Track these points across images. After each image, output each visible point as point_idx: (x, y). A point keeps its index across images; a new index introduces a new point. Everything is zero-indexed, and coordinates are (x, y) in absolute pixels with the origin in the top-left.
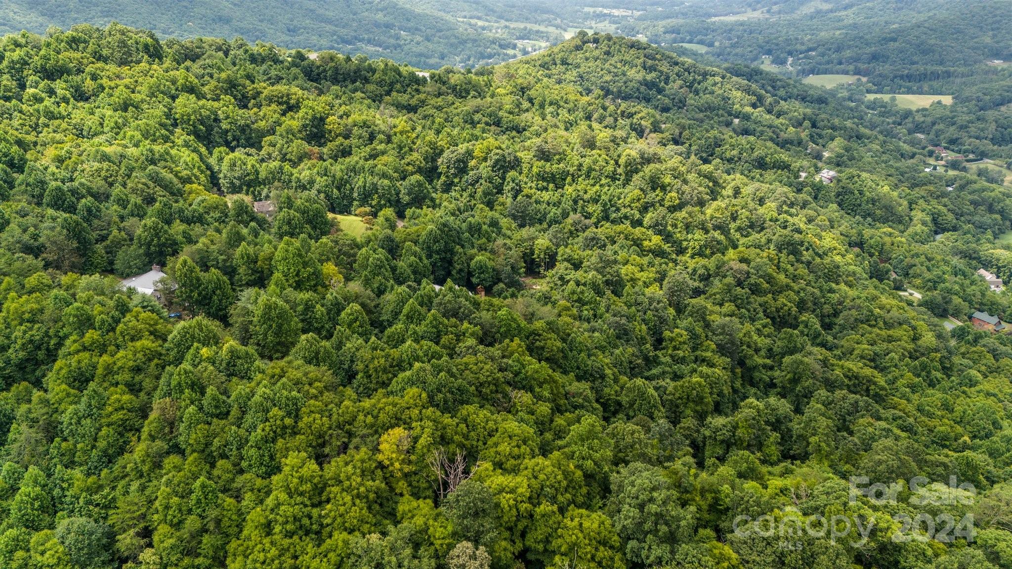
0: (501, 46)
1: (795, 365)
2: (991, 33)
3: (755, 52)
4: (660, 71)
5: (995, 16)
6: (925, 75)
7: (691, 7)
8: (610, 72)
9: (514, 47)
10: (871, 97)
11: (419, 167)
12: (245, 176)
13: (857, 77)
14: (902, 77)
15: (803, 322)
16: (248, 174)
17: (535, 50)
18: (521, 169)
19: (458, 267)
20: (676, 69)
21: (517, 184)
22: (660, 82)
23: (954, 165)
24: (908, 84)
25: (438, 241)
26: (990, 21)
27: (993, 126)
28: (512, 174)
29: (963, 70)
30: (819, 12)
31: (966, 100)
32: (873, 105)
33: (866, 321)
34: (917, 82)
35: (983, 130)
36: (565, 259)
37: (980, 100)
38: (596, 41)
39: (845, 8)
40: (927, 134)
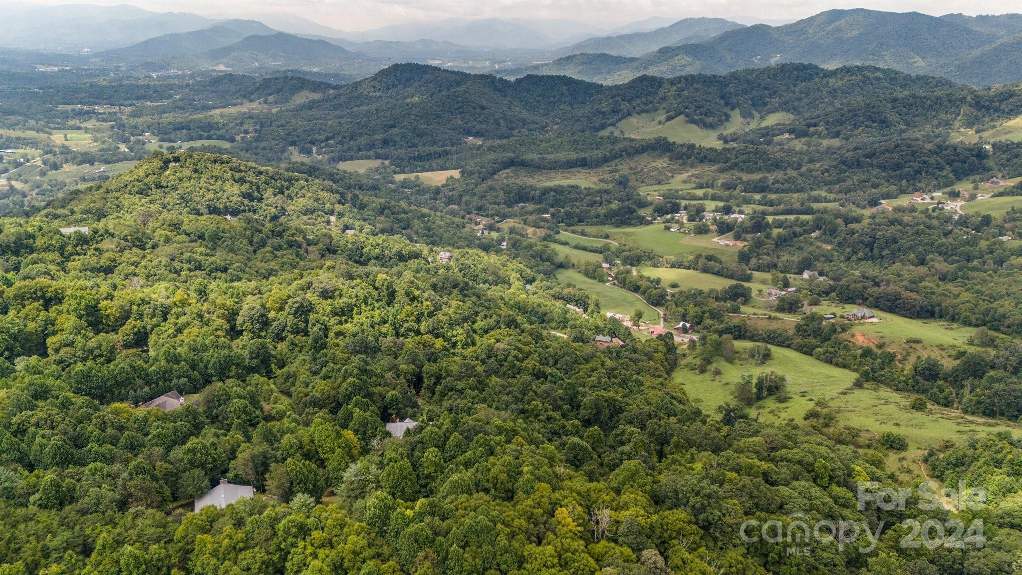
2: (459, 116)
3: (281, 145)
4: (249, 182)
5: (458, 102)
6: (430, 154)
7: (183, 99)
8: (209, 190)
10: (399, 177)
11: (227, 330)
13: (380, 161)
14: (415, 158)
20: (263, 178)
22: (254, 192)
23: (491, 228)
24: (421, 164)
26: (456, 106)
27: (502, 193)
29: (454, 148)
30: (313, 101)
31: (471, 174)
32: (405, 184)
33: (576, 362)
34: (426, 161)
35: (496, 197)
36: (432, 375)
37: (480, 173)
38: (177, 160)
39: (335, 98)
40: (459, 204)
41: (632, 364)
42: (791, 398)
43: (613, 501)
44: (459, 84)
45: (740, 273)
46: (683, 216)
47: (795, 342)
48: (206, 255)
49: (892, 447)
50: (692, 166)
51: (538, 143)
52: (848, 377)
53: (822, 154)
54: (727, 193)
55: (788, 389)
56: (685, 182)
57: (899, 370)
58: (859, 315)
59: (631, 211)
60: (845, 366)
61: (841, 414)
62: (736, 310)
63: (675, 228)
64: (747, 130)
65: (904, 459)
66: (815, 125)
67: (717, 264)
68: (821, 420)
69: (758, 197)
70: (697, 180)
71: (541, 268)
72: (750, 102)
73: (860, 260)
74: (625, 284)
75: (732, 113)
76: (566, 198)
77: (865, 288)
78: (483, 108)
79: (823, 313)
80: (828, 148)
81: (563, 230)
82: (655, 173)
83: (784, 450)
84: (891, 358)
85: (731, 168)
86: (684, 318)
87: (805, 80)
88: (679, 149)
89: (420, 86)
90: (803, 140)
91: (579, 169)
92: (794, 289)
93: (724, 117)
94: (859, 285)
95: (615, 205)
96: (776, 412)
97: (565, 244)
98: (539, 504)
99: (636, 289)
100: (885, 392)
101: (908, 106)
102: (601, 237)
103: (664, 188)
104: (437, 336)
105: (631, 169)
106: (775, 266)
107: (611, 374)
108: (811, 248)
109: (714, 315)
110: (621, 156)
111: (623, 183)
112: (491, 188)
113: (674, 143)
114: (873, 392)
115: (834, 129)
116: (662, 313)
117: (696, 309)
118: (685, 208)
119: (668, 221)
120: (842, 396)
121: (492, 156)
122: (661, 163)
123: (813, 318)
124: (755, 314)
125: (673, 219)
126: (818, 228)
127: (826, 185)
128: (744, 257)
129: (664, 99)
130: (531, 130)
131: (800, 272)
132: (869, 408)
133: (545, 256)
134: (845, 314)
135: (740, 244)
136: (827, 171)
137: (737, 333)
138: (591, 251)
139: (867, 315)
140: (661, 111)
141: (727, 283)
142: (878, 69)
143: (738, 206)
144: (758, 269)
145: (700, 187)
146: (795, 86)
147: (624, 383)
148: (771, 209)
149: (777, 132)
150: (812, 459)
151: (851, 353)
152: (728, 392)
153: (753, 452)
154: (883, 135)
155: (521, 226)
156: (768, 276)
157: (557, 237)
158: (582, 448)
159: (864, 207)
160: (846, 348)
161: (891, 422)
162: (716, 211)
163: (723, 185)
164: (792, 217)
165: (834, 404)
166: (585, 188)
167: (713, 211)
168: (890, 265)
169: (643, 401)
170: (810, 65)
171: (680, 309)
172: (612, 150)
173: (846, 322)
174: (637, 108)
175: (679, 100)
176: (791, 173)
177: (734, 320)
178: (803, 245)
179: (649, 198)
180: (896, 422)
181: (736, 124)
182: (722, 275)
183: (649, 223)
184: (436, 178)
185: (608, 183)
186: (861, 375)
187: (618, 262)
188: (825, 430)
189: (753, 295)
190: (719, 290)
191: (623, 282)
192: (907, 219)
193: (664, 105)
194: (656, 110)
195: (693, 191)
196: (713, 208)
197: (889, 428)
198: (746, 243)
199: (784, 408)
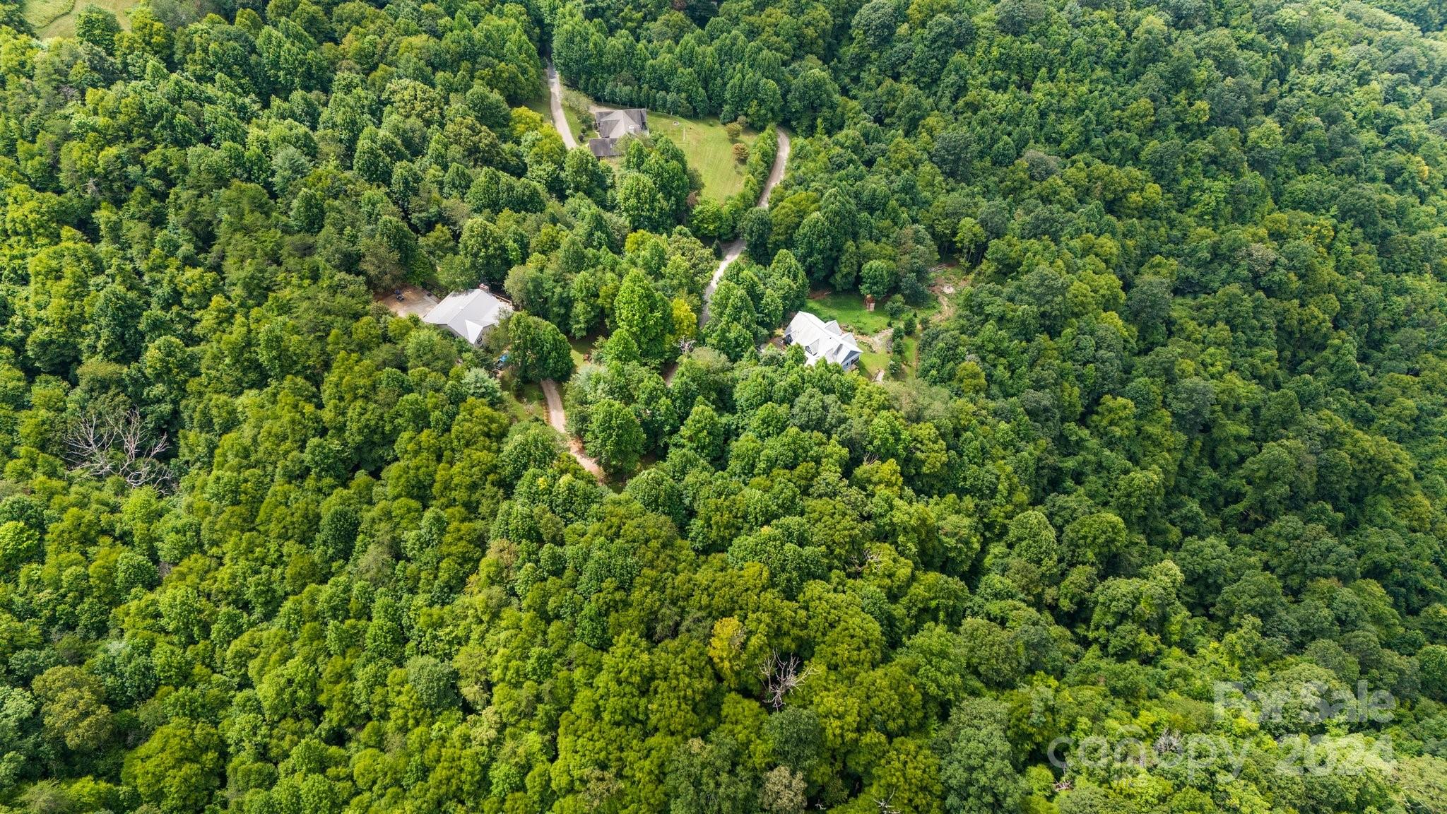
1: (1275, 464)
12: (585, 60)
16: (589, 56)
18: (974, 49)
19: (845, 270)
21: (961, 78)
25: (824, 237)
28: (958, 57)
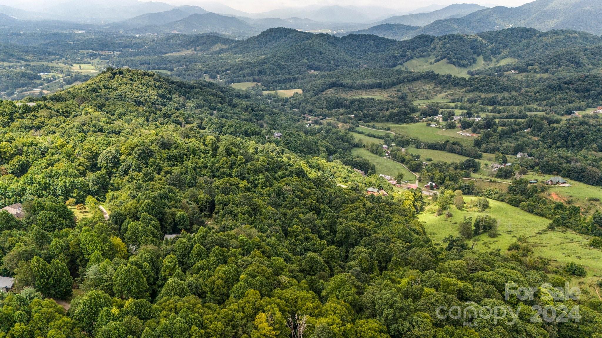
0: (30, 78)
2: (306, 58)
3: (199, 73)
5: (305, 50)
6: (286, 80)
7: (149, 48)
8: (137, 91)
9: (39, 78)
10: (265, 93)
11: (87, 166)
13: (256, 83)
14: (276, 82)
15: (322, 209)
17: (55, 79)
18: (156, 156)
19: (169, 221)
20: (174, 86)
22: (167, 94)
23: (316, 123)
24: (280, 85)
25: (155, 208)
26: (304, 52)
27: (325, 102)
28: (151, 160)
29: (300, 76)
30: (222, 50)
31: (309, 91)
32: (269, 97)
33: (344, 202)
34: (283, 83)
35: (321, 104)
36: (221, 203)
37: (314, 90)
38: (121, 73)
39: (235, 48)
40: (299, 109)
41: (387, 206)
42: (500, 235)
43: (316, 308)
44: (308, 39)
45: (474, 153)
46: (440, 118)
47: (507, 197)
48: (108, 123)
49: (574, 274)
50: (449, 89)
51: (352, 73)
52: (544, 222)
53: (536, 82)
54: (470, 105)
55: (499, 229)
56: (444, 98)
57: (582, 219)
58: (555, 181)
59: (406, 114)
60: (542, 215)
61: (536, 248)
62: (468, 176)
63: (433, 125)
64: (487, 68)
65: (582, 283)
66: (532, 65)
67: (459, 147)
68: (521, 251)
69: (490, 108)
70: (451, 97)
71: (341, 146)
72: (490, 51)
73: (558, 147)
74: (396, 158)
75: (478, 58)
76: (365, 105)
77: (560, 164)
78: (321, 53)
79: (529, 179)
80: (540, 78)
81: (361, 125)
82: (425, 92)
83: (481, 272)
84: (577, 210)
85: (475, 90)
86: (432, 179)
87: (527, 38)
88: (441, 78)
89: (285, 41)
90: (524, 74)
91: (377, 89)
92: (509, 164)
93: (472, 60)
94: (556, 162)
95: (396, 110)
96: (488, 244)
97: (362, 133)
98: (243, 308)
99: (402, 161)
100: (571, 234)
101: (595, 54)
102: (385, 129)
103: (430, 101)
104: (243, 179)
105: (409, 89)
106: (498, 149)
107: (368, 212)
108: (524, 139)
109: (453, 179)
110: (404, 82)
111: (403, 97)
112: (319, 99)
113: (438, 74)
114: (562, 234)
115: (544, 67)
116: (418, 176)
117: (440, 174)
118: (442, 113)
119: (429, 120)
120: (538, 235)
121: (322, 81)
122: (429, 86)
123: (521, 182)
124: (480, 178)
125: (433, 119)
126: (530, 126)
127: (537, 101)
128: (478, 143)
129: (434, 49)
130: (349, 67)
131: (515, 154)
132: (558, 245)
133: (346, 139)
134: (545, 181)
135: (476, 136)
136: (538, 92)
137: (467, 190)
138: (377, 138)
139: (560, 182)
140: (432, 56)
141: (464, 159)
142: (576, 32)
143: (477, 113)
144: (487, 151)
145: (453, 101)
146: (520, 42)
147: (377, 218)
148: (498, 115)
149: (506, 69)
150: (503, 280)
151: (547, 206)
152: (455, 229)
153: (454, 272)
154: (577, 72)
155: (334, 122)
156: (493, 156)
157: (357, 129)
158: (316, 262)
159: (563, 115)
160: (544, 202)
161: (574, 256)
162: (462, 115)
163: (468, 100)
164: (512, 120)
165: (531, 241)
166: (378, 100)
167: (460, 116)
168: (578, 151)
169: (388, 231)
170: (531, 28)
171: (429, 174)
172: (399, 78)
173: (545, 185)
174: (417, 54)
175: (444, 50)
176: (514, 93)
177: (466, 182)
178: (518, 137)
179: (419, 107)
180: (577, 255)
181: (480, 65)
182: (461, 154)
183: (417, 121)
184: (288, 93)
185: (394, 98)
186: (554, 221)
187: (394, 144)
188: (523, 259)
189: (481, 167)
190: (458, 163)
191: (395, 157)
192: (592, 121)
193: (434, 52)
194: (429, 56)
195: (448, 104)
196: (460, 114)
197: (572, 260)
198: (480, 135)
199: (494, 242)
